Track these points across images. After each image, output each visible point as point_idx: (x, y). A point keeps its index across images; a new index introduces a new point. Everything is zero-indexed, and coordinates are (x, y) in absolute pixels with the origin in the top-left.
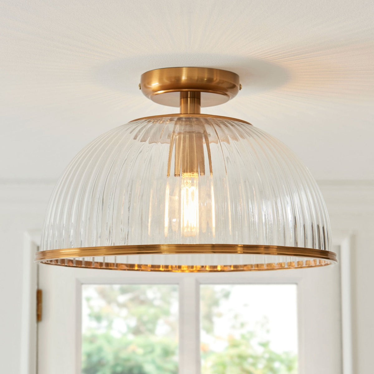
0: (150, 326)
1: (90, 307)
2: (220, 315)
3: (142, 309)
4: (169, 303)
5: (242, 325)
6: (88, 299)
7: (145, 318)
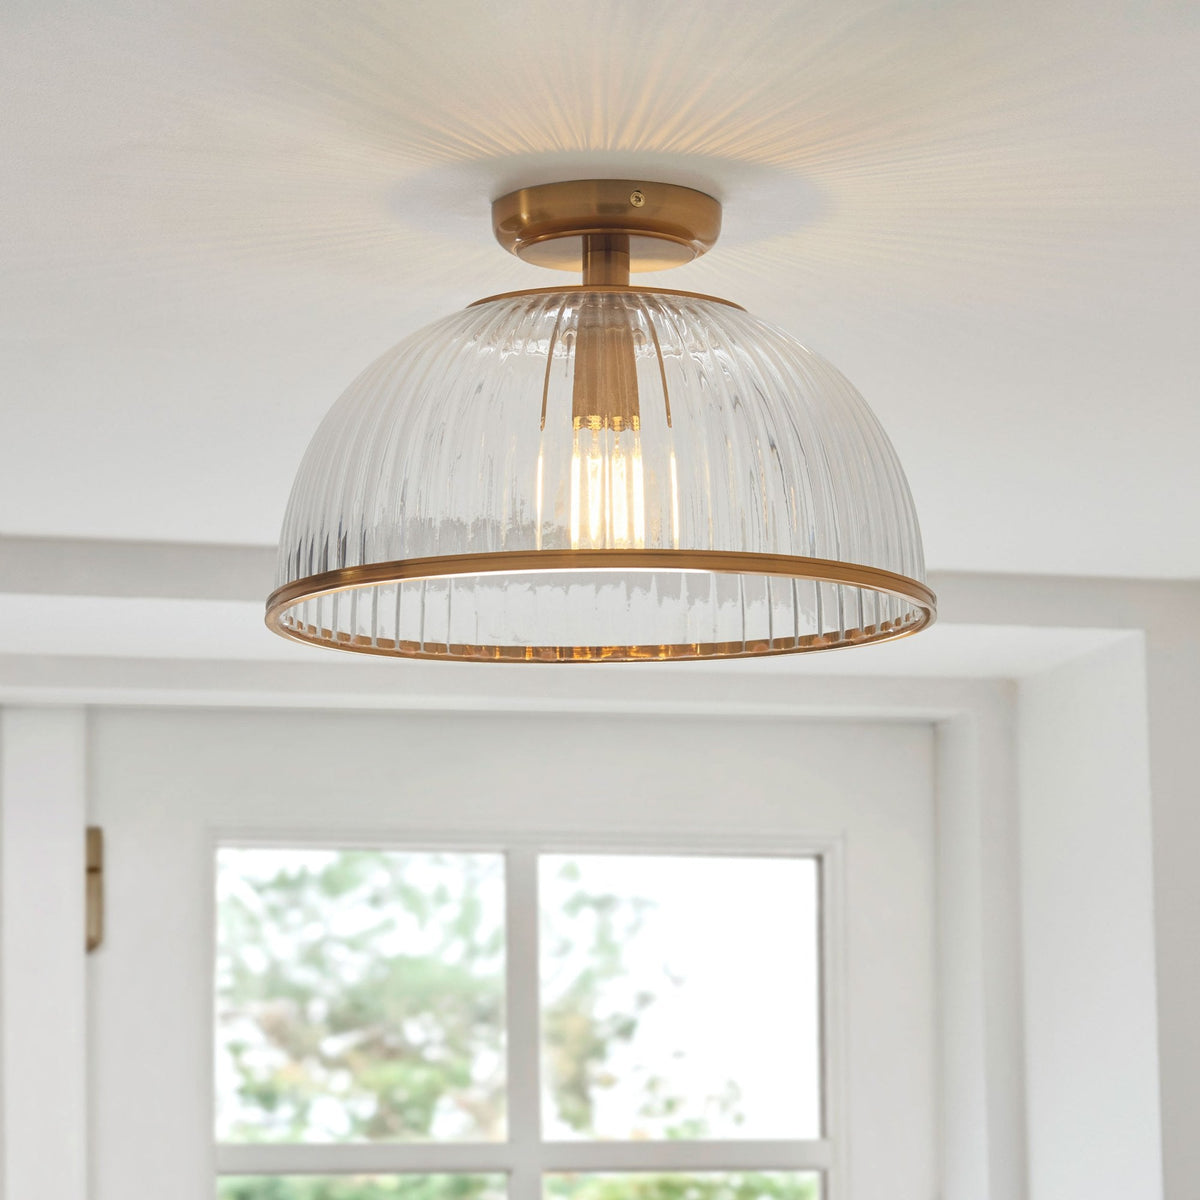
0: (414, 1115)
1: (244, 1071)
2: (608, 1082)
3: (392, 1072)
4: (467, 1054)
5: (670, 1105)
6: (236, 1049)
7: (402, 1095)
